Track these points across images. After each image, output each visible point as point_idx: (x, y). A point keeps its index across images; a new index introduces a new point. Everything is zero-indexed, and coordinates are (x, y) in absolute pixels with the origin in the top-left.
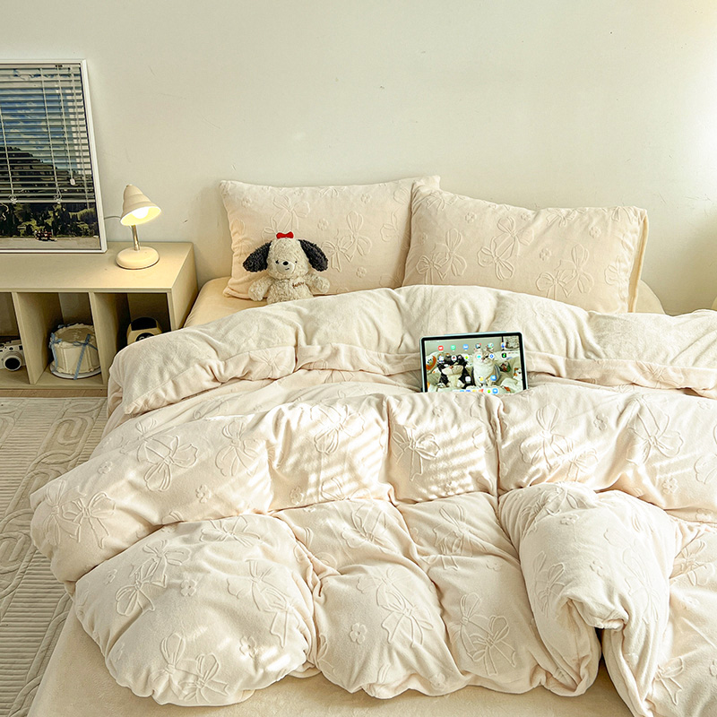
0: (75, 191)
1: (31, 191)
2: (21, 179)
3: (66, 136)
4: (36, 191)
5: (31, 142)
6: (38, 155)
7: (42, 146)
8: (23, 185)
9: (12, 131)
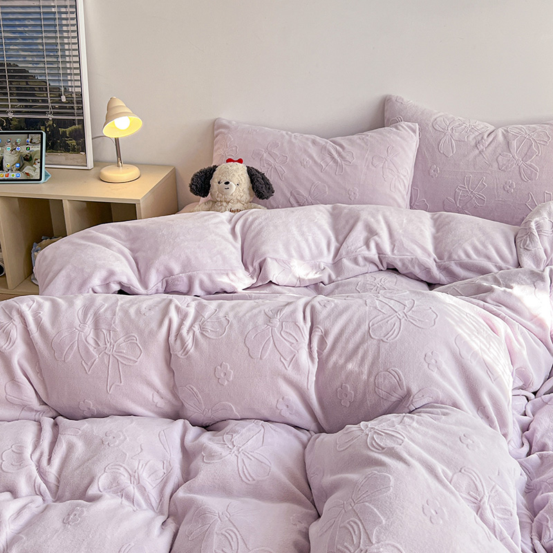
0: (65, 108)
1: (26, 107)
2: (18, 95)
3: (59, 53)
4: (31, 107)
5: (28, 59)
6: (33, 71)
7: (38, 63)
8: (20, 101)
9: (11, 47)
